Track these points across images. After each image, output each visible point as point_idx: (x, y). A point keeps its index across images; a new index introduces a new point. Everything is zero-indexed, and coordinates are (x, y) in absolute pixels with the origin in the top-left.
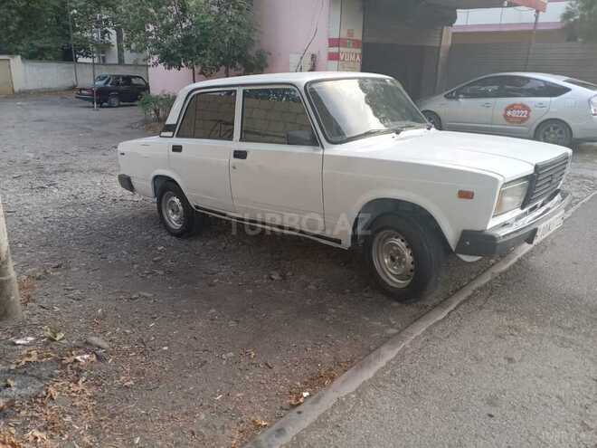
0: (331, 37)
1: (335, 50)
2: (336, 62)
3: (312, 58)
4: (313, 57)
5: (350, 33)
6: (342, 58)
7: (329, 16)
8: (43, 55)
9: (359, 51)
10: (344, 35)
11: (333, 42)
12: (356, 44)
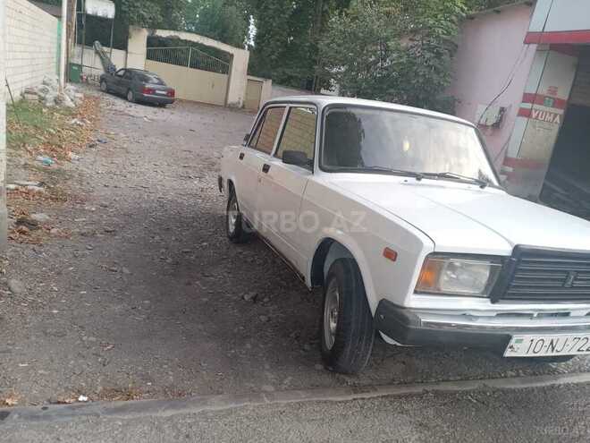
0: (527, 92)
1: (528, 106)
2: (526, 119)
3: (500, 111)
4: (502, 110)
5: (553, 91)
6: (534, 115)
7: (531, 68)
8: (290, 83)
9: (561, 112)
10: (543, 91)
11: (528, 98)
12: (557, 103)
